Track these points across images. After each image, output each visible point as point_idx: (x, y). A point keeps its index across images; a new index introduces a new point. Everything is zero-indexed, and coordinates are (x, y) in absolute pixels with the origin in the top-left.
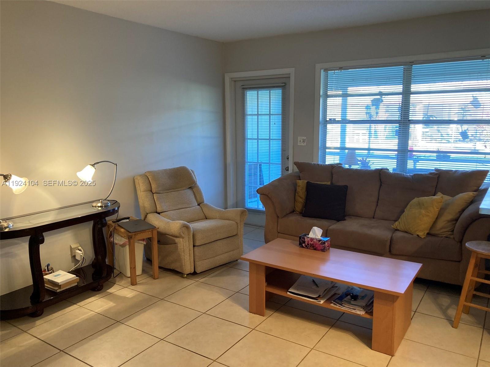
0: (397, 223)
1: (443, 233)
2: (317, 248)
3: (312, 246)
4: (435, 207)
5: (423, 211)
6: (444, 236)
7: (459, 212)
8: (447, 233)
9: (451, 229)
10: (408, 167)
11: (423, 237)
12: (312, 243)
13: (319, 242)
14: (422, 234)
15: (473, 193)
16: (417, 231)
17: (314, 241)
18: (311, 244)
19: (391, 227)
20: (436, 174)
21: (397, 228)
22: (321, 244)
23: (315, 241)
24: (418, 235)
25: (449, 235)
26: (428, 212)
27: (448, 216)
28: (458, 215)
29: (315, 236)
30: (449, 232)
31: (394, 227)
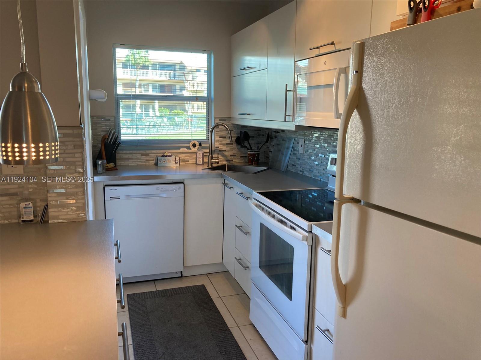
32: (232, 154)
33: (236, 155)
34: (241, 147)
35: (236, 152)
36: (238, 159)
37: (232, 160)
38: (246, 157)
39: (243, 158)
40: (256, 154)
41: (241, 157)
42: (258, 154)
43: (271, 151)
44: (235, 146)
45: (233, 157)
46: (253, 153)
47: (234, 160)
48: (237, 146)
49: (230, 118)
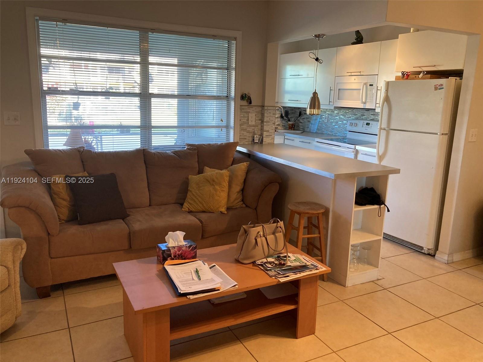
0: (185, 205)
1: (237, 204)
2: (186, 257)
3: (180, 257)
4: (226, 181)
5: (217, 187)
6: (238, 206)
7: (243, 182)
8: (240, 203)
9: (241, 200)
10: (153, 144)
11: (226, 212)
12: (180, 253)
13: (189, 249)
14: (223, 210)
15: (246, 164)
16: (219, 207)
17: (183, 250)
18: (179, 255)
19: (182, 210)
20: (195, 149)
21: (189, 209)
22: (192, 250)
23: (184, 248)
24: (221, 212)
25: (241, 205)
26: (223, 187)
27: (237, 188)
28: (243, 185)
29: (178, 243)
30: (240, 202)
31: (185, 210)
32: (278, 124)
33: (279, 125)
34: (283, 120)
35: (280, 123)
36: (281, 127)
37: (277, 128)
38: (285, 126)
39: (283, 127)
40: (294, 124)
41: (282, 126)
42: (295, 124)
43: (301, 122)
44: (279, 119)
45: (278, 126)
46: (293, 123)
47: (278, 128)
48: (281, 119)
49: (278, 102)
